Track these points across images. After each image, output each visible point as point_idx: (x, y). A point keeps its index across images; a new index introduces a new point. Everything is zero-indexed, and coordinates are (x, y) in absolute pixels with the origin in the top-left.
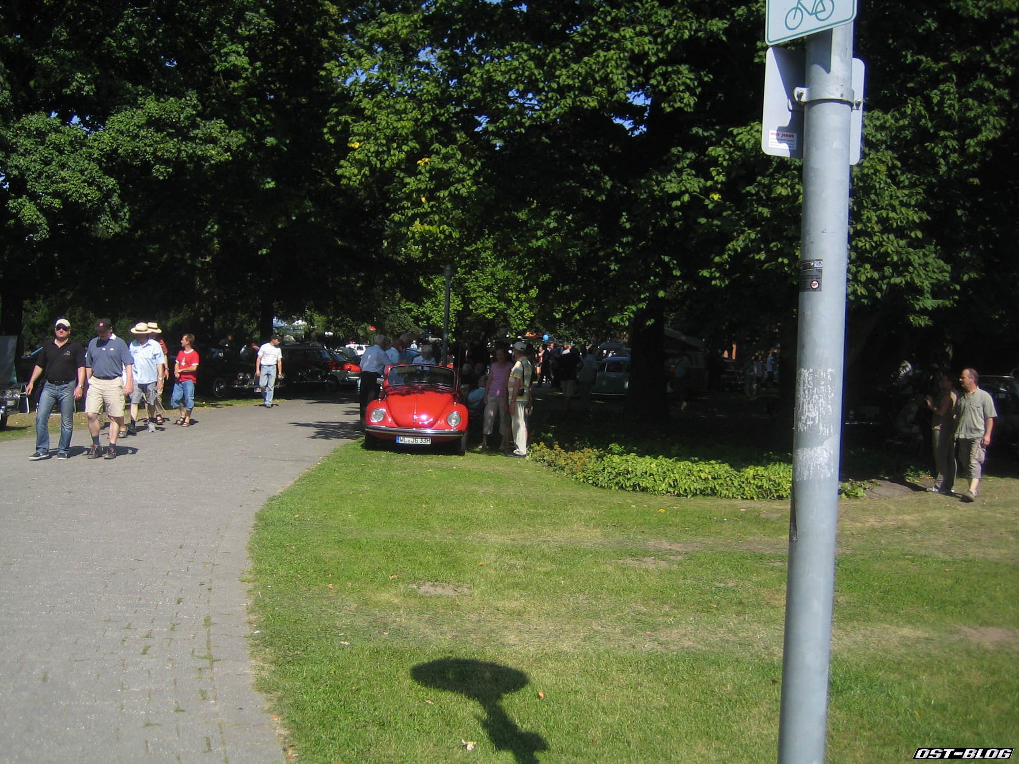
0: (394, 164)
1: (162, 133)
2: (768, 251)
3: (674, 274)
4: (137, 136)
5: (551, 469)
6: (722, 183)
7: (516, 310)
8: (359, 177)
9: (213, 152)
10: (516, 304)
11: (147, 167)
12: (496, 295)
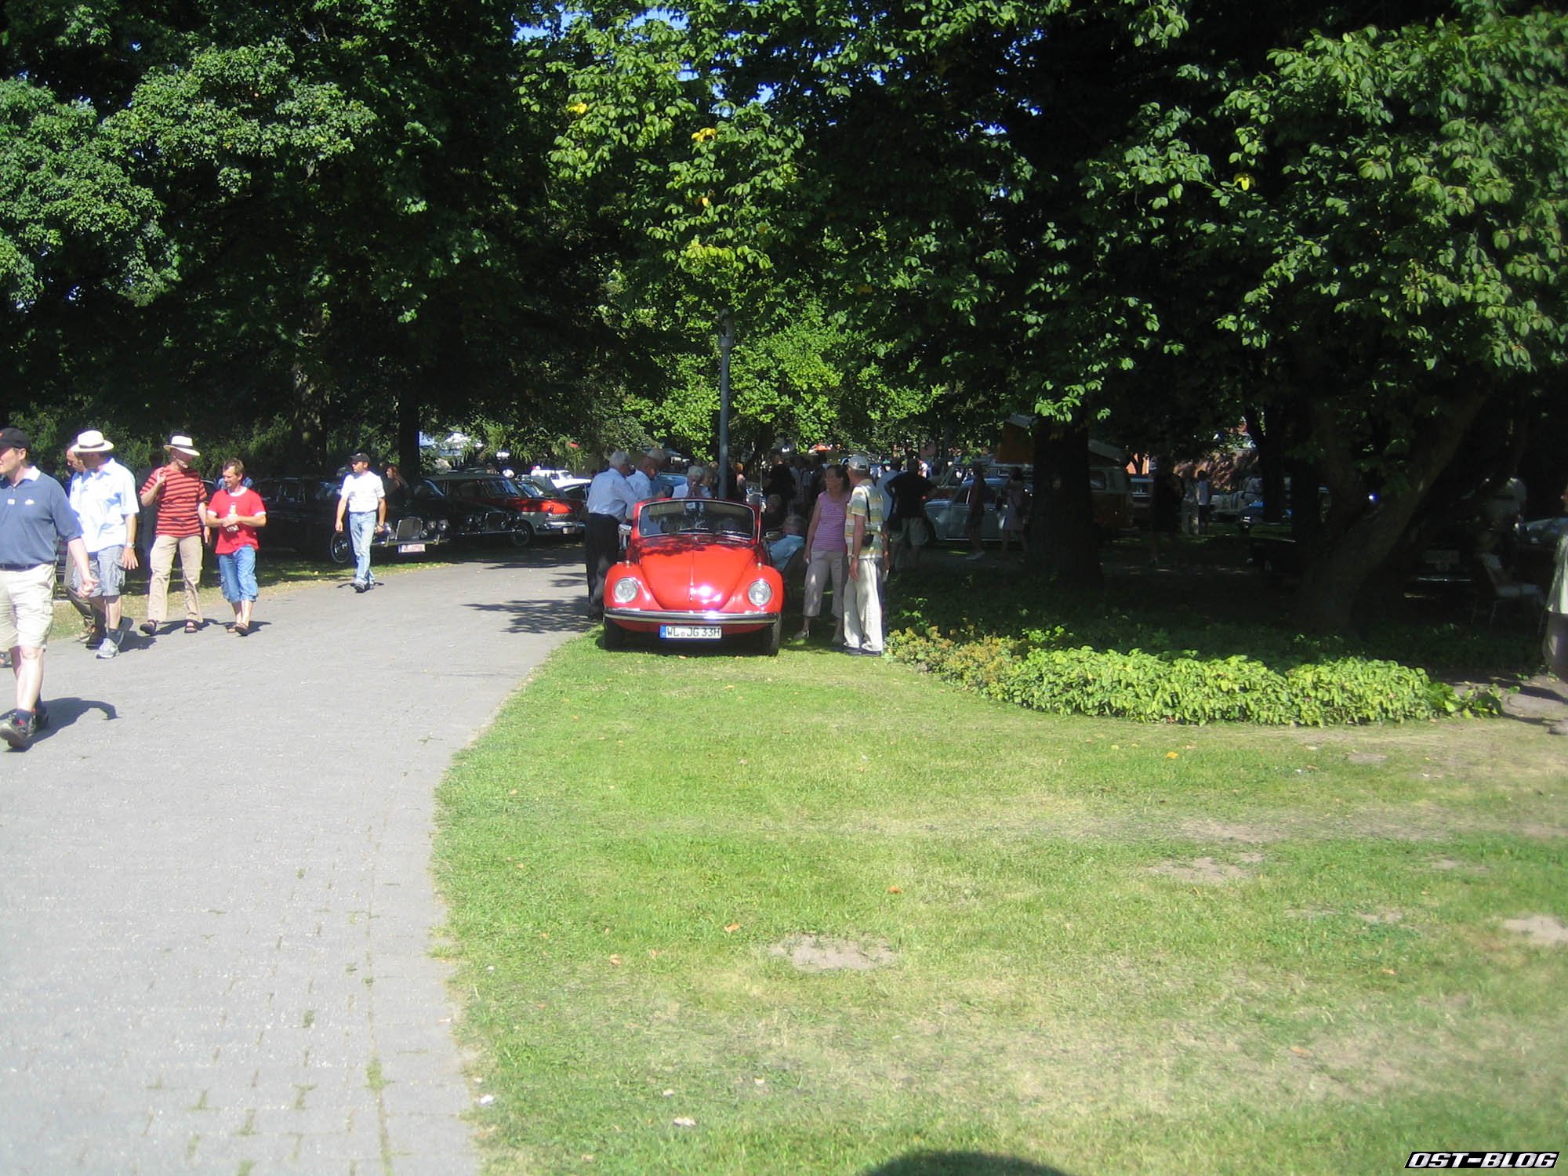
0: (652, 140)
1: (229, 109)
2: (1346, 279)
3: (1149, 328)
4: (186, 116)
5: (937, 676)
6: (1258, 156)
7: (808, 407)
8: (592, 164)
9: (322, 140)
10: (808, 398)
11: (206, 171)
12: (776, 385)
